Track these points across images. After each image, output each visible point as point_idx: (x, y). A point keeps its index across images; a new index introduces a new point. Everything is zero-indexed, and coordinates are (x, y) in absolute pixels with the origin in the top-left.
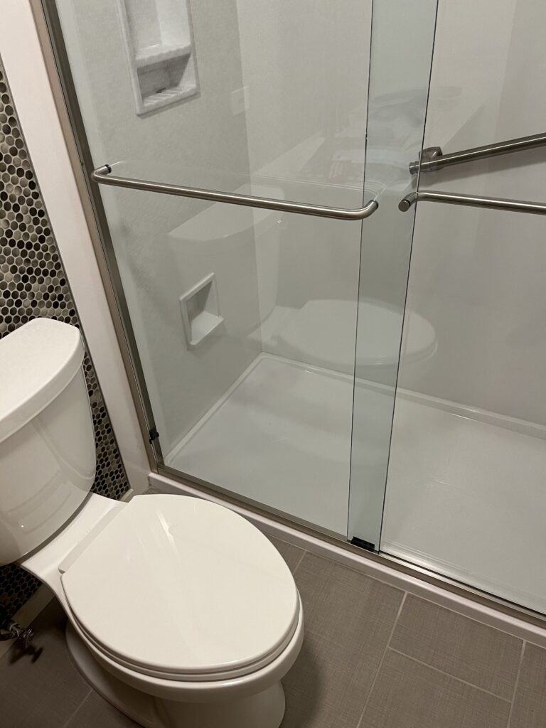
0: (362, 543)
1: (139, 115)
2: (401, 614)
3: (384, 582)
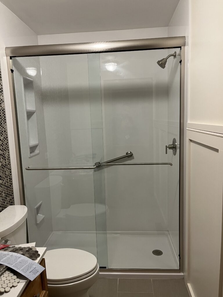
0: (103, 268)
1: (29, 158)
3: (111, 278)
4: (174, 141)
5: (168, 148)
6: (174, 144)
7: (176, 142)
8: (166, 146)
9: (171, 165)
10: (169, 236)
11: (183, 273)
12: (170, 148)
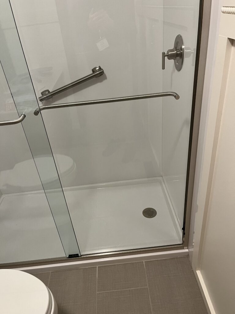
0: (73, 256)
2: (98, 277)
3: (87, 267)
4: (179, 41)
5: (166, 58)
6: (179, 48)
7: (182, 44)
8: (164, 53)
9: (177, 97)
10: (164, 185)
11: (188, 249)
12: (170, 57)
